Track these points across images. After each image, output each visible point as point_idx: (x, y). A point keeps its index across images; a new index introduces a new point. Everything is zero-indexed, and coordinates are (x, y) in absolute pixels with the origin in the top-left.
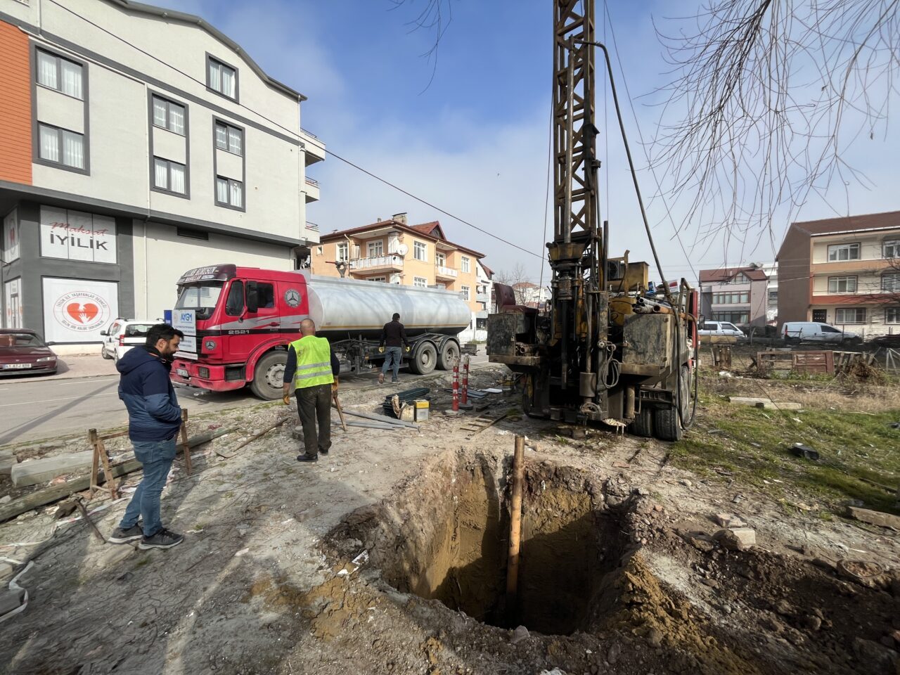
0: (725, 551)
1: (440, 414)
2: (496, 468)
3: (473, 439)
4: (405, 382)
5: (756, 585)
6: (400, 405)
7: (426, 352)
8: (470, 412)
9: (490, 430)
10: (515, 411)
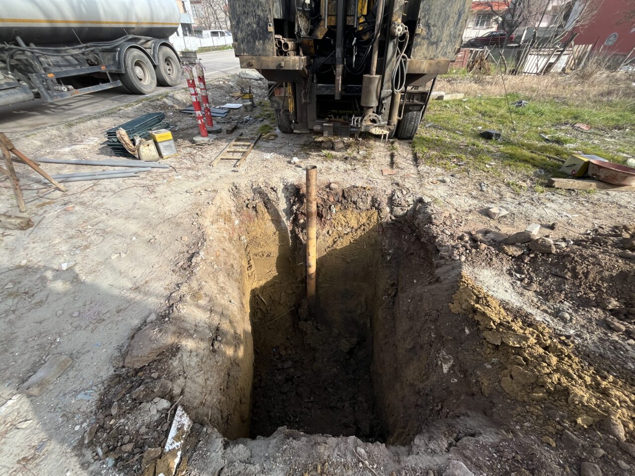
0: (536, 256)
1: (187, 143)
2: (278, 199)
3: (241, 169)
4: (127, 106)
5: (574, 284)
6: (133, 141)
7: (138, 64)
8: (220, 135)
9: (254, 155)
10: (267, 129)
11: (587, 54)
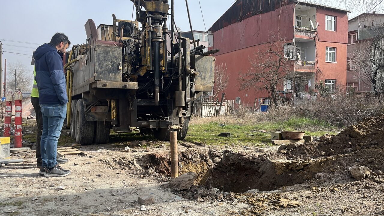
11: (234, 105)
